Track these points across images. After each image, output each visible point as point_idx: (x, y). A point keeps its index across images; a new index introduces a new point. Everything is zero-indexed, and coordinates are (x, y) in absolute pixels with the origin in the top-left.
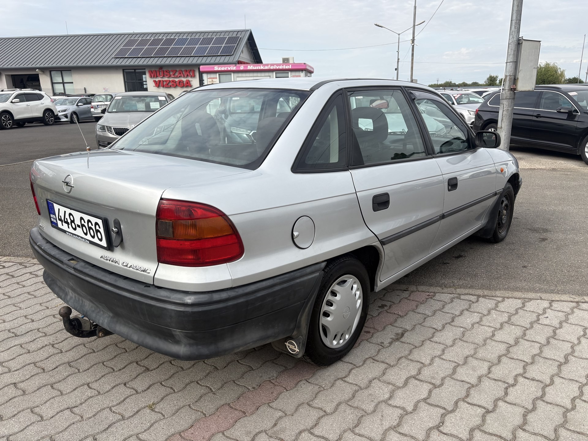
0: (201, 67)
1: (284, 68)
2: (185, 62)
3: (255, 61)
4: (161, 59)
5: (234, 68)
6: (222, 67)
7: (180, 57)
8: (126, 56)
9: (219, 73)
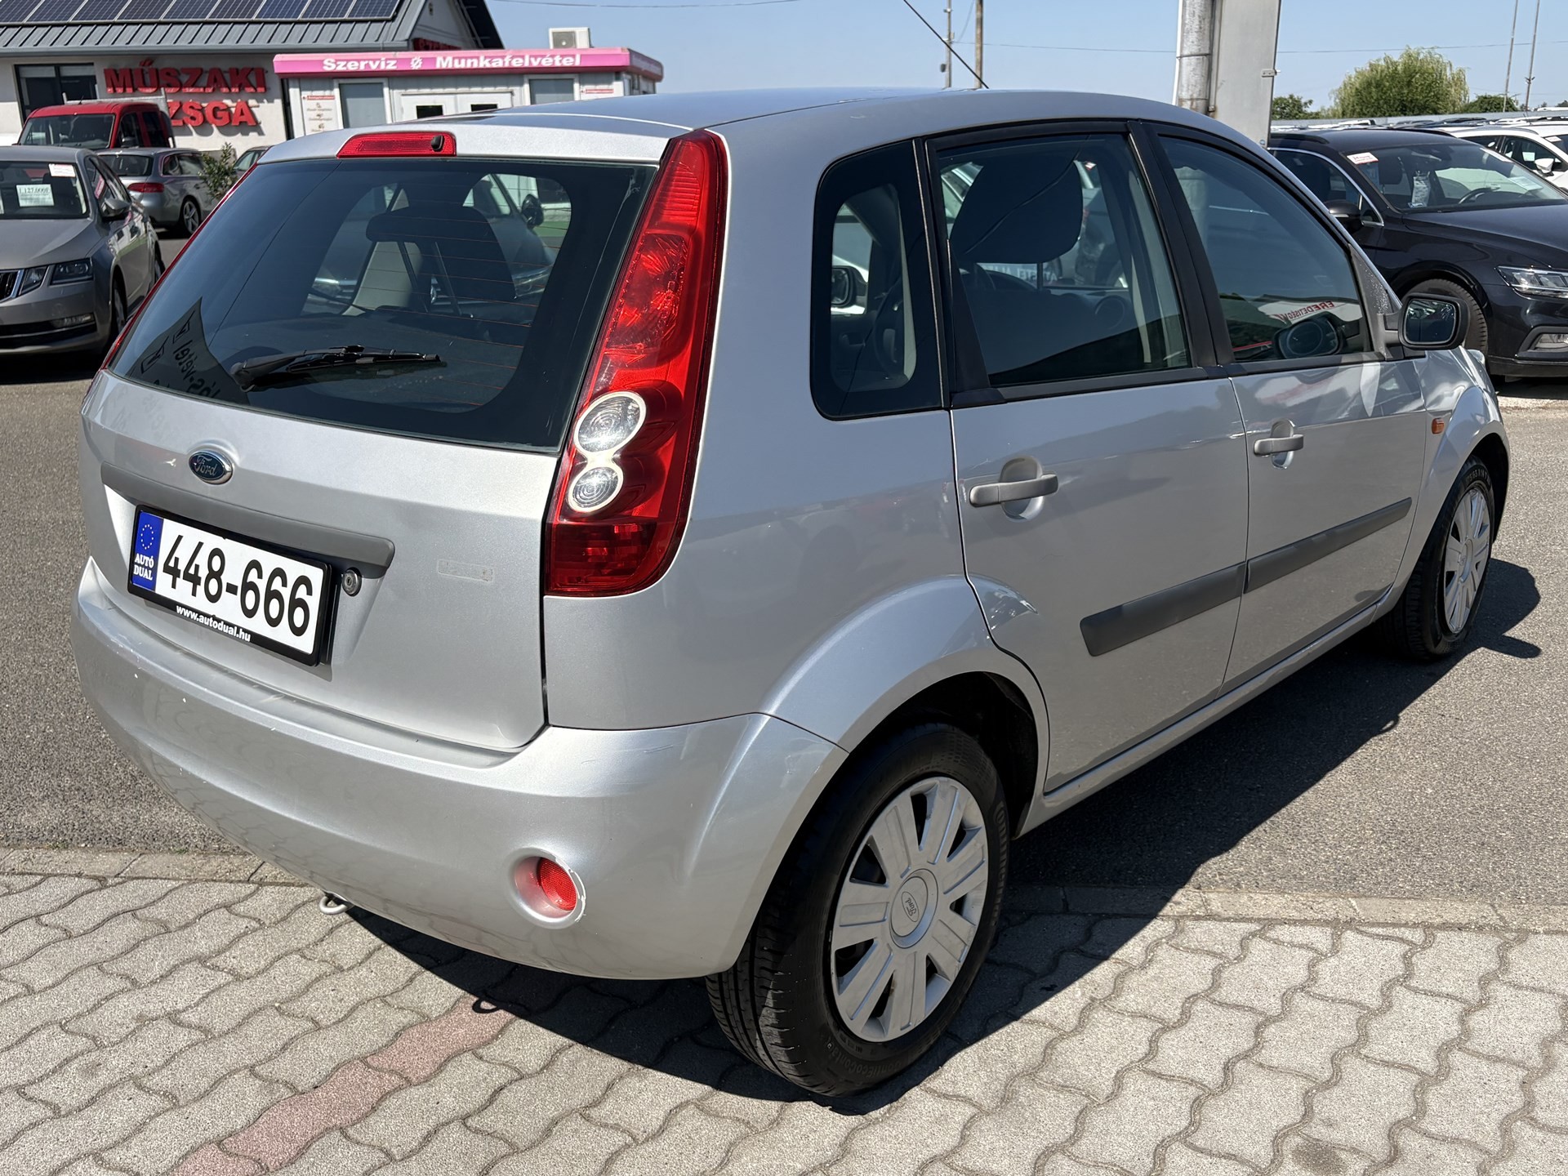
0: (278, 58)
1: (558, 64)
2: (230, 44)
3: (479, 39)
4: (147, 29)
5: (391, 66)
6: (348, 61)
7: (213, 23)
8: (25, 22)
9: (342, 81)
